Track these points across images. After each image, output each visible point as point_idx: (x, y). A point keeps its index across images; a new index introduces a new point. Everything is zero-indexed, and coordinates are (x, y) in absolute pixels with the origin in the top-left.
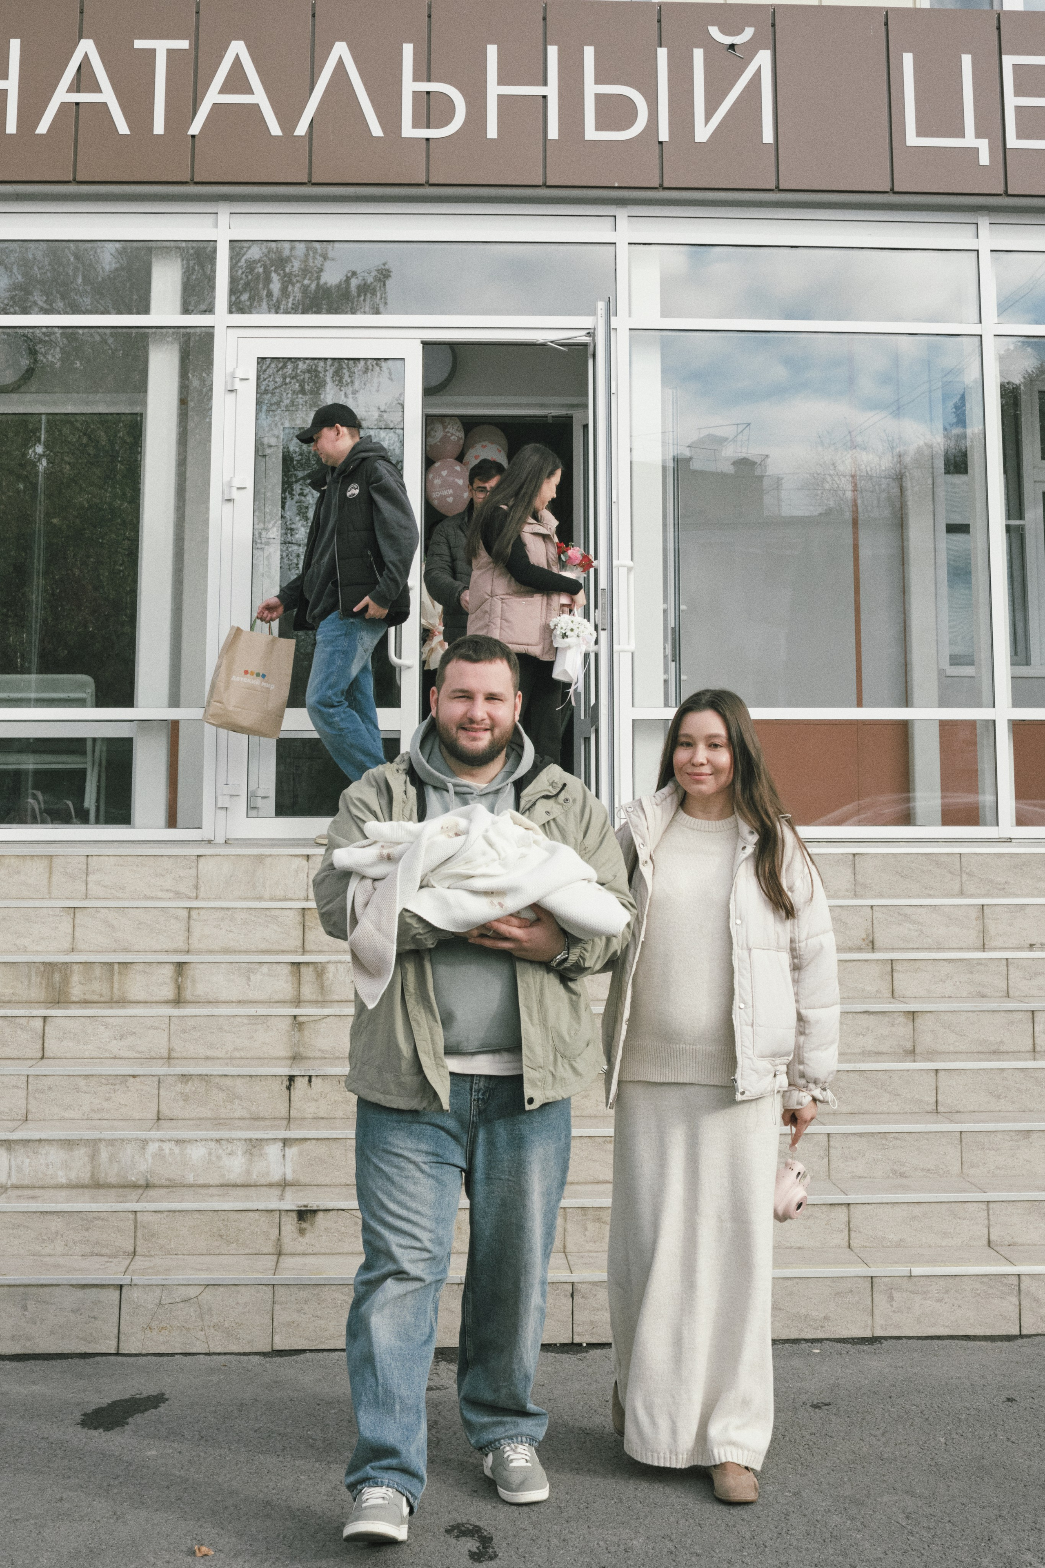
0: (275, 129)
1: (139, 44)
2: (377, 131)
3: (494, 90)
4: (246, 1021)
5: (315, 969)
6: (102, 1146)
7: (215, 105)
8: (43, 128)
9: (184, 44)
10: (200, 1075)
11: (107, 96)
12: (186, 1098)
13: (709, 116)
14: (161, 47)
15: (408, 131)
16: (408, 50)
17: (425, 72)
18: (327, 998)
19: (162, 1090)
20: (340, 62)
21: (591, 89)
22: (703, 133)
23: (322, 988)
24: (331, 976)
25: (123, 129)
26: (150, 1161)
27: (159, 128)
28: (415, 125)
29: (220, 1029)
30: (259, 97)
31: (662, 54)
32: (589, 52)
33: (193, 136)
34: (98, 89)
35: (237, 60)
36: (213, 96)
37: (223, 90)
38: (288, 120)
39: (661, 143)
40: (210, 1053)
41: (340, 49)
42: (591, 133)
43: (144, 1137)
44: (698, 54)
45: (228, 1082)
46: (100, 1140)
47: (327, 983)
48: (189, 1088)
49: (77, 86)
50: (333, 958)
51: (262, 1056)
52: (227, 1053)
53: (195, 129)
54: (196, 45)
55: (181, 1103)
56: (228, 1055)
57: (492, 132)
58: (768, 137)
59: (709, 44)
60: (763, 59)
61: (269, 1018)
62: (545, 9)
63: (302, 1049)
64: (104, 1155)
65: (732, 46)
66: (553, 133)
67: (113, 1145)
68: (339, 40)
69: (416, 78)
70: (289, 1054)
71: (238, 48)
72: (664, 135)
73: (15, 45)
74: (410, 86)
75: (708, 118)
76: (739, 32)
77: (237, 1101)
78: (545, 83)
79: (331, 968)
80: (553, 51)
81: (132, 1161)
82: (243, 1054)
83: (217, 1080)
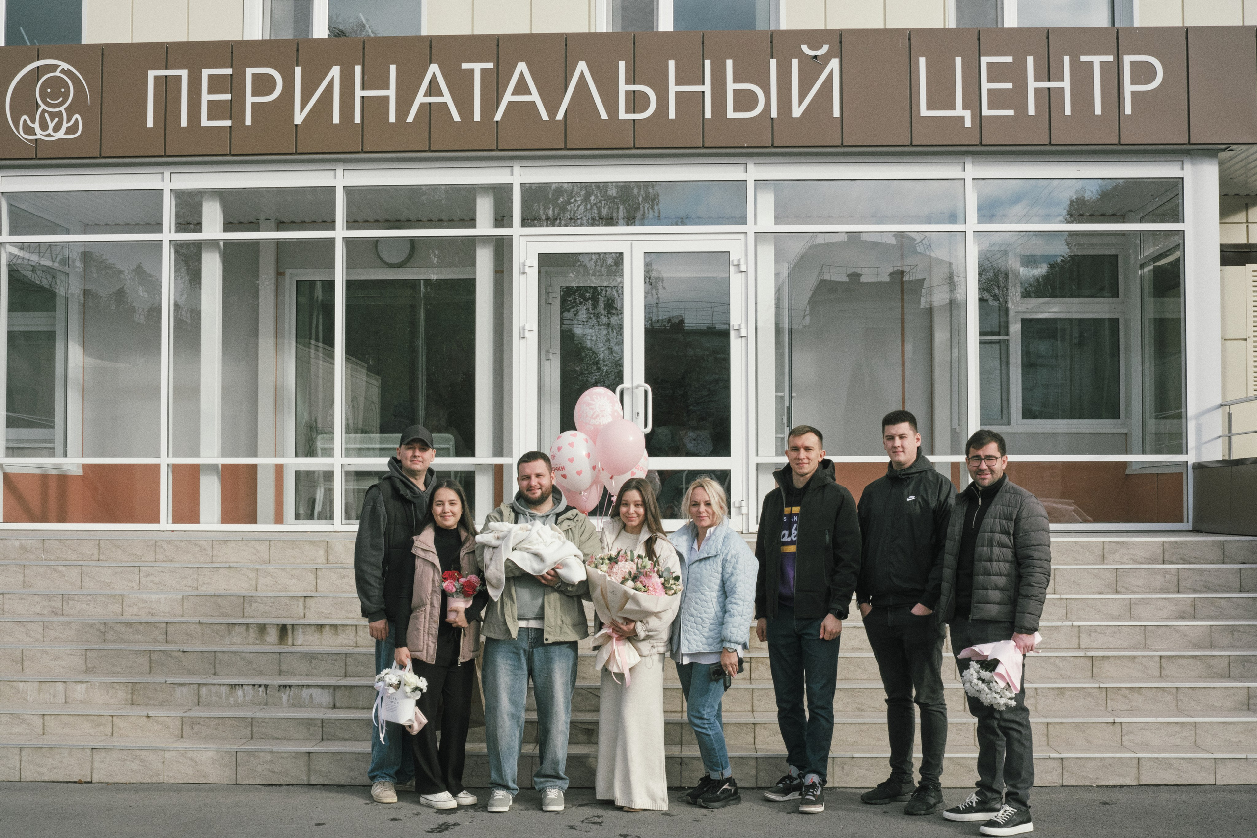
0: (545, 116)
1: (465, 66)
2: (604, 116)
3: (673, 89)
7: (510, 103)
8: (410, 119)
9: (490, 65)
11: (447, 98)
13: (801, 101)
14: (477, 67)
15: (623, 115)
16: (622, 65)
17: (632, 79)
20: (582, 74)
21: (731, 86)
22: (797, 112)
25: (457, 118)
27: (477, 117)
28: (627, 112)
30: (535, 96)
31: (773, 63)
32: (729, 63)
33: (497, 122)
34: (441, 94)
35: (522, 74)
36: (508, 97)
37: (514, 93)
38: (552, 110)
39: (772, 119)
41: (582, 66)
42: (731, 114)
44: (795, 62)
49: (429, 93)
53: (498, 117)
54: (497, 65)
57: (672, 115)
58: (836, 113)
59: (801, 56)
60: (834, 64)
62: (703, 37)
65: (815, 57)
66: (708, 115)
68: (582, 60)
69: (627, 83)
71: (522, 67)
72: (774, 114)
73: (393, 68)
74: (623, 88)
75: (800, 103)
76: (819, 47)
78: (703, 84)
80: (708, 63)
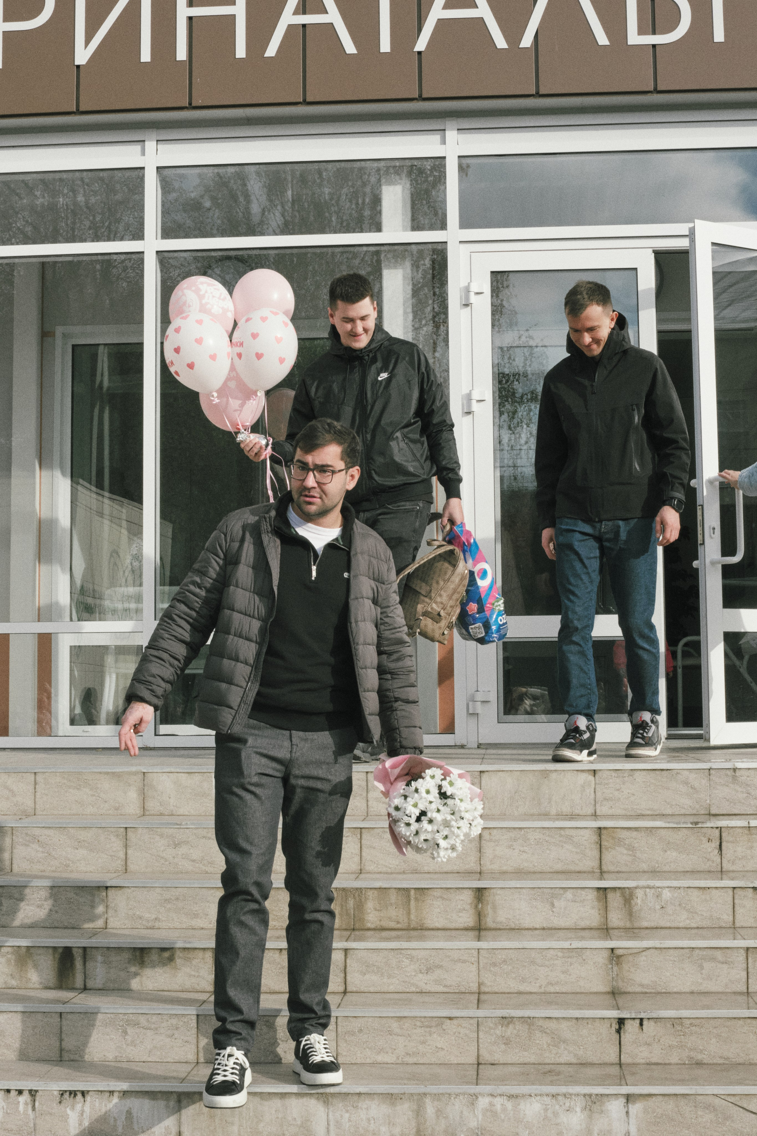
0: (501, 42)
2: (603, 39)
4: (560, 954)
5: (623, 895)
6: (428, 1101)
7: (440, 20)
8: (271, 51)
10: (522, 1017)
11: (333, 16)
12: (507, 1042)
15: (635, 38)
18: (636, 925)
19: (480, 1033)
23: (630, 914)
24: (639, 901)
25: (350, 48)
26: (480, 1117)
27: (385, 46)
28: (641, 33)
29: (533, 962)
30: (484, 11)
33: (419, 53)
34: (324, 11)
36: (437, 13)
37: (447, 6)
38: (514, 32)
40: (523, 988)
43: (472, 1091)
45: (552, 1025)
46: (425, 1094)
47: (635, 909)
48: (510, 1031)
49: (302, 8)
50: (642, 883)
51: (578, 990)
52: (540, 987)
53: (421, 45)
55: (503, 1047)
56: (542, 990)
57: (720, 36)
61: (584, 951)
63: (620, 984)
64: (430, 1109)
67: (439, 1100)
70: (608, 989)
77: (562, 1046)
79: (639, 893)
81: (461, 1117)
82: (557, 989)
83: (541, 1023)
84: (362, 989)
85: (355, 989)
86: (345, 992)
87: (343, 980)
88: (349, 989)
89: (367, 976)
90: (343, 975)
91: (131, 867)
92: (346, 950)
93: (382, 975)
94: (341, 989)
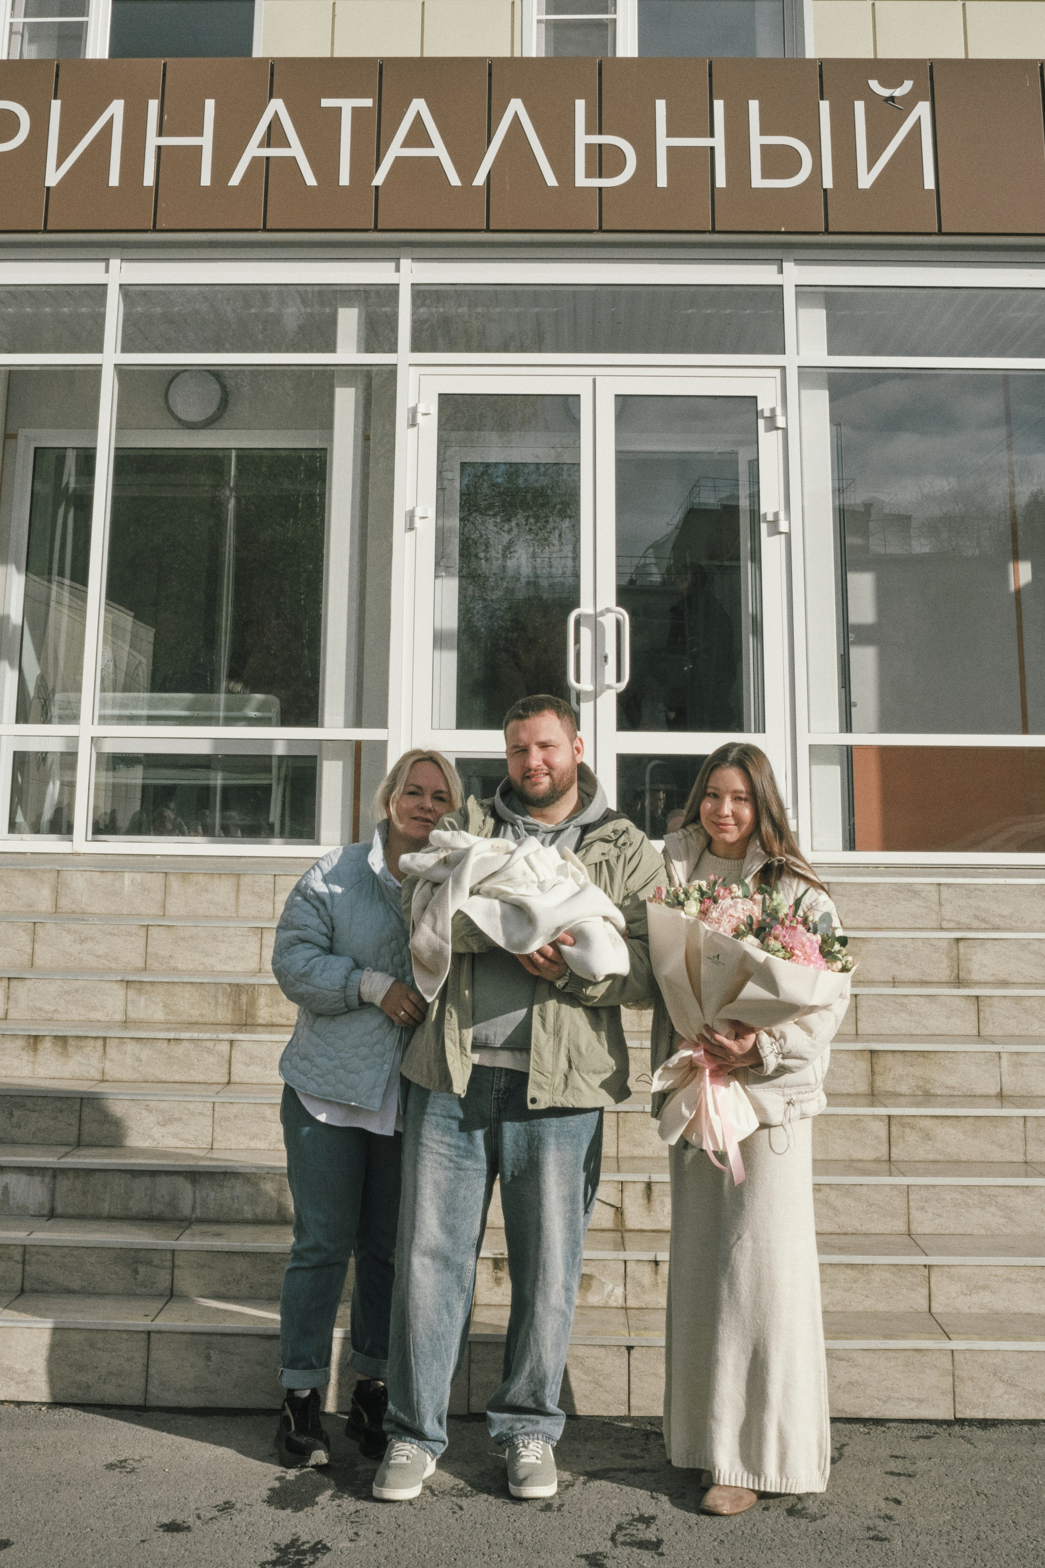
0: (455, 180)
1: (326, 103)
2: (550, 180)
3: (662, 142)
7: (397, 158)
8: (235, 180)
9: (368, 103)
11: (296, 150)
13: (871, 165)
14: (347, 105)
15: (581, 180)
16: (580, 105)
17: (596, 125)
20: (516, 117)
21: (757, 140)
22: (865, 180)
25: (311, 180)
27: (344, 180)
28: (587, 175)
30: (439, 150)
31: (825, 106)
32: (753, 106)
33: (377, 187)
34: (286, 144)
35: (418, 116)
36: (395, 150)
37: (406, 144)
38: (467, 170)
39: (825, 190)
41: (516, 106)
42: (758, 181)
44: (860, 106)
49: (268, 141)
53: (379, 180)
54: (379, 103)
57: (661, 181)
58: (929, 184)
59: (870, 97)
60: (923, 109)
62: (710, 65)
65: (892, 99)
66: (720, 181)
68: (514, 97)
69: (588, 132)
71: (419, 105)
72: (828, 183)
73: (210, 104)
74: (582, 139)
75: (870, 167)
76: (898, 85)
78: (712, 135)
80: (718, 105)
84: (246, 1080)
85: (238, 1080)
86: (229, 1083)
87: (227, 1071)
88: (233, 1080)
89: (251, 1068)
90: (227, 1066)
91: (38, 962)
92: (232, 1042)
93: (265, 1067)
94: (226, 1080)
